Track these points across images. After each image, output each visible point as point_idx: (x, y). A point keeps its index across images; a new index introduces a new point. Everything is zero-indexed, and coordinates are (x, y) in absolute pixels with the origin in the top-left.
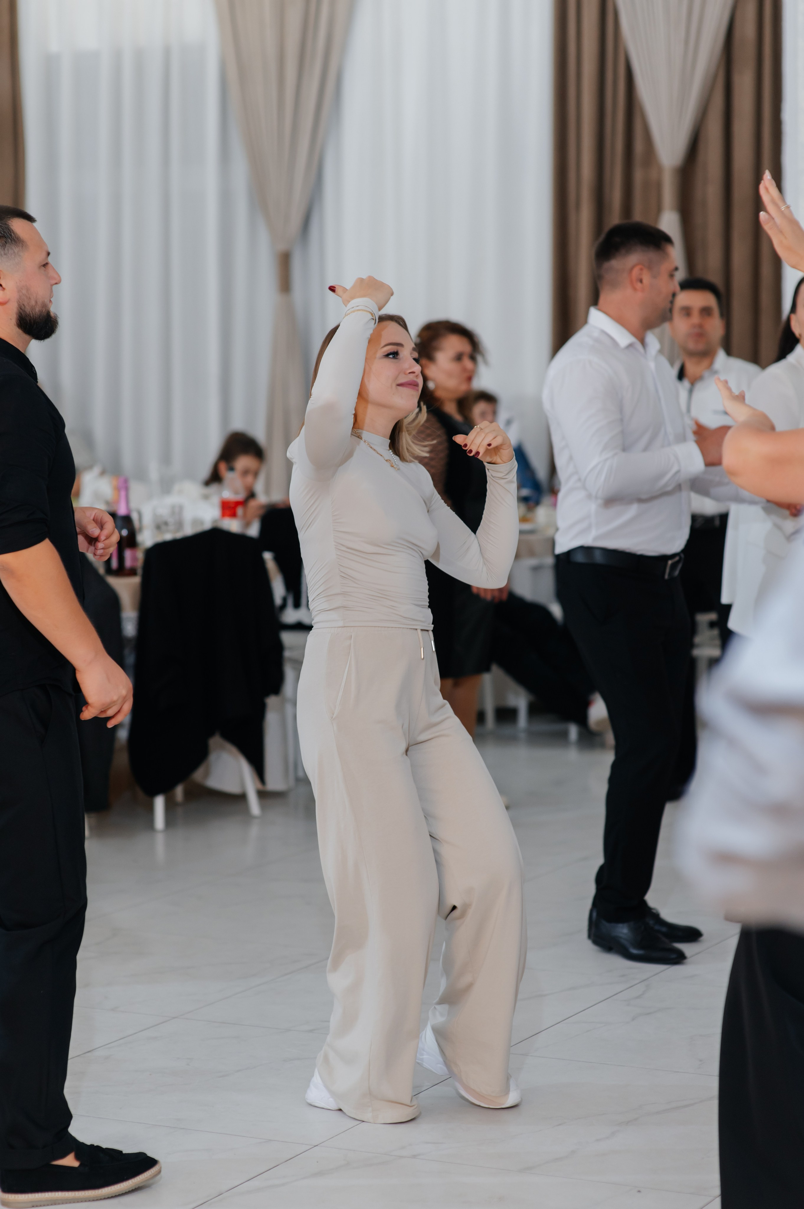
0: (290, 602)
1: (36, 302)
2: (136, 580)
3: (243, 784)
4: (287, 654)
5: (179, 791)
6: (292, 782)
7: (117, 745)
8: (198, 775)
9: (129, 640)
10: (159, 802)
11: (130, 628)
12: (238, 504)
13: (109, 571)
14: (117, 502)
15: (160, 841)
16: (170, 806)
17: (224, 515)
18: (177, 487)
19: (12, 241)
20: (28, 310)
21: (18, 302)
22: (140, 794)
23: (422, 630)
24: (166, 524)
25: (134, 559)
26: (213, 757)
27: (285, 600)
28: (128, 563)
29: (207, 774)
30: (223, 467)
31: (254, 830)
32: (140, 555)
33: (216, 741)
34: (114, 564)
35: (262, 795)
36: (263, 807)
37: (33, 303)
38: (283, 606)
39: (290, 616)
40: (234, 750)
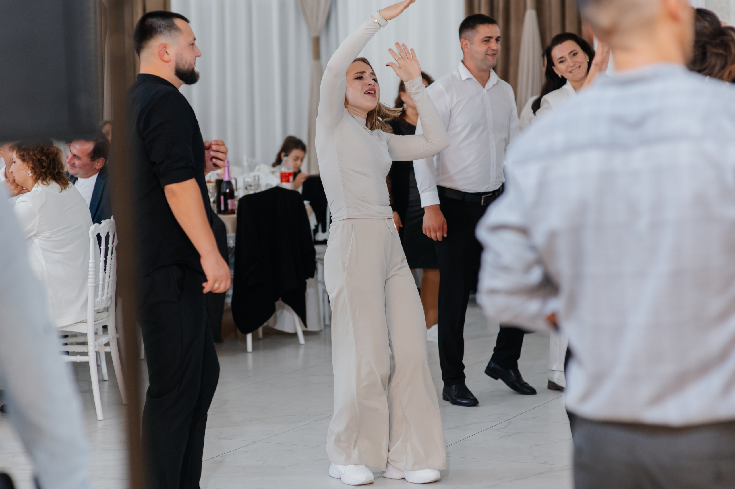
0: (320, 228)
1: (186, 63)
2: (235, 216)
3: (295, 328)
4: (317, 256)
5: (260, 330)
6: (322, 328)
7: (225, 308)
8: (270, 322)
9: (232, 249)
10: (249, 337)
11: (231, 242)
12: (290, 174)
13: (220, 212)
14: (224, 174)
15: (250, 357)
16: (255, 339)
17: (282, 181)
18: (257, 168)
19: (174, 29)
20: (181, 66)
21: (176, 62)
22: (239, 332)
23: (388, 219)
24: (251, 186)
25: (233, 205)
26: (278, 313)
27: (317, 227)
28: (230, 207)
29: (275, 322)
30: (283, 154)
31: (302, 351)
32: (236, 203)
33: (279, 303)
34: (222, 208)
35: (306, 333)
36: (306, 340)
37: (184, 63)
38: (316, 231)
39: (320, 236)
40: (290, 308)
